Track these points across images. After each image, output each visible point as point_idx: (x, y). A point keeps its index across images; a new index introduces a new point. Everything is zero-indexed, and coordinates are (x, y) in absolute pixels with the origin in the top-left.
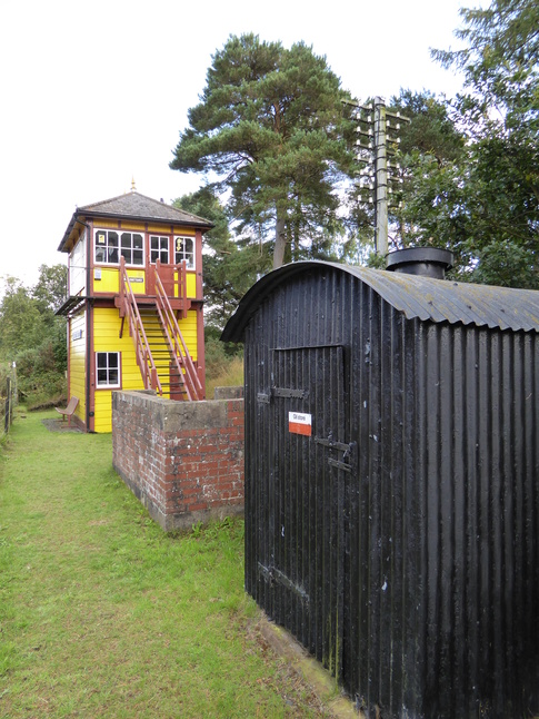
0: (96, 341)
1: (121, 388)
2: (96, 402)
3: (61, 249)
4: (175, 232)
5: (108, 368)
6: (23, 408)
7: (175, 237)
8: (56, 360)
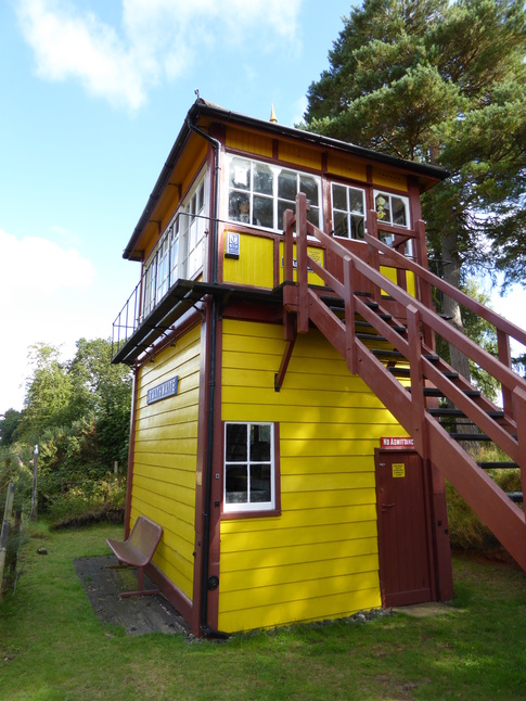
0: (227, 394)
1: (277, 513)
2: (223, 548)
3: (130, 254)
4: (375, 182)
5: (249, 463)
6: (43, 527)
7: (376, 193)
8: (100, 443)
